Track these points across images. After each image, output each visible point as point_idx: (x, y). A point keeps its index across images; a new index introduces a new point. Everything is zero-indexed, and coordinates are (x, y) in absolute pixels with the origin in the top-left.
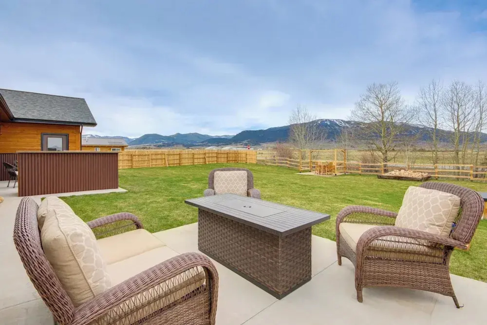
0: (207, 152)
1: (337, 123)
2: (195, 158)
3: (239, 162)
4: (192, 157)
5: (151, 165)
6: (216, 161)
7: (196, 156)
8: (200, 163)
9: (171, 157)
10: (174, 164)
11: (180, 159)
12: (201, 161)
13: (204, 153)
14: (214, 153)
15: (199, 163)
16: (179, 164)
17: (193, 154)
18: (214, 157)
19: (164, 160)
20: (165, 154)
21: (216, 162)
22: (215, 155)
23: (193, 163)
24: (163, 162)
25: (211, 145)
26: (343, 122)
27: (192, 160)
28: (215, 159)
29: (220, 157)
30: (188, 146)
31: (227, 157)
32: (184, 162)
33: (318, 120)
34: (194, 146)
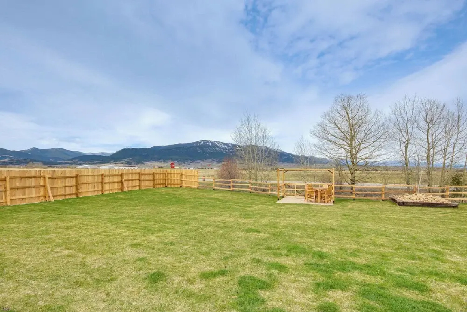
0: (125, 172)
1: (218, 144)
2: (105, 183)
3: (170, 186)
4: (100, 181)
5: (11, 200)
6: (139, 186)
7: (107, 180)
8: (114, 190)
9: (60, 183)
10: (65, 195)
11: (77, 186)
12: (116, 188)
13: (120, 173)
14: (135, 174)
15: (111, 190)
16: (76, 194)
17: (102, 175)
18: (135, 180)
19: (42, 189)
20: (45, 177)
21: (138, 188)
22: (137, 177)
23: (102, 191)
24: (39, 193)
25: (84, 164)
26: (222, 144)
27: (100, 185)
28: (137, 183)
29: (143, 180)
30: (50, 164)
31: (154, 180)
32: (85, 190)
33: (202, 141)
34: (60, 163)
